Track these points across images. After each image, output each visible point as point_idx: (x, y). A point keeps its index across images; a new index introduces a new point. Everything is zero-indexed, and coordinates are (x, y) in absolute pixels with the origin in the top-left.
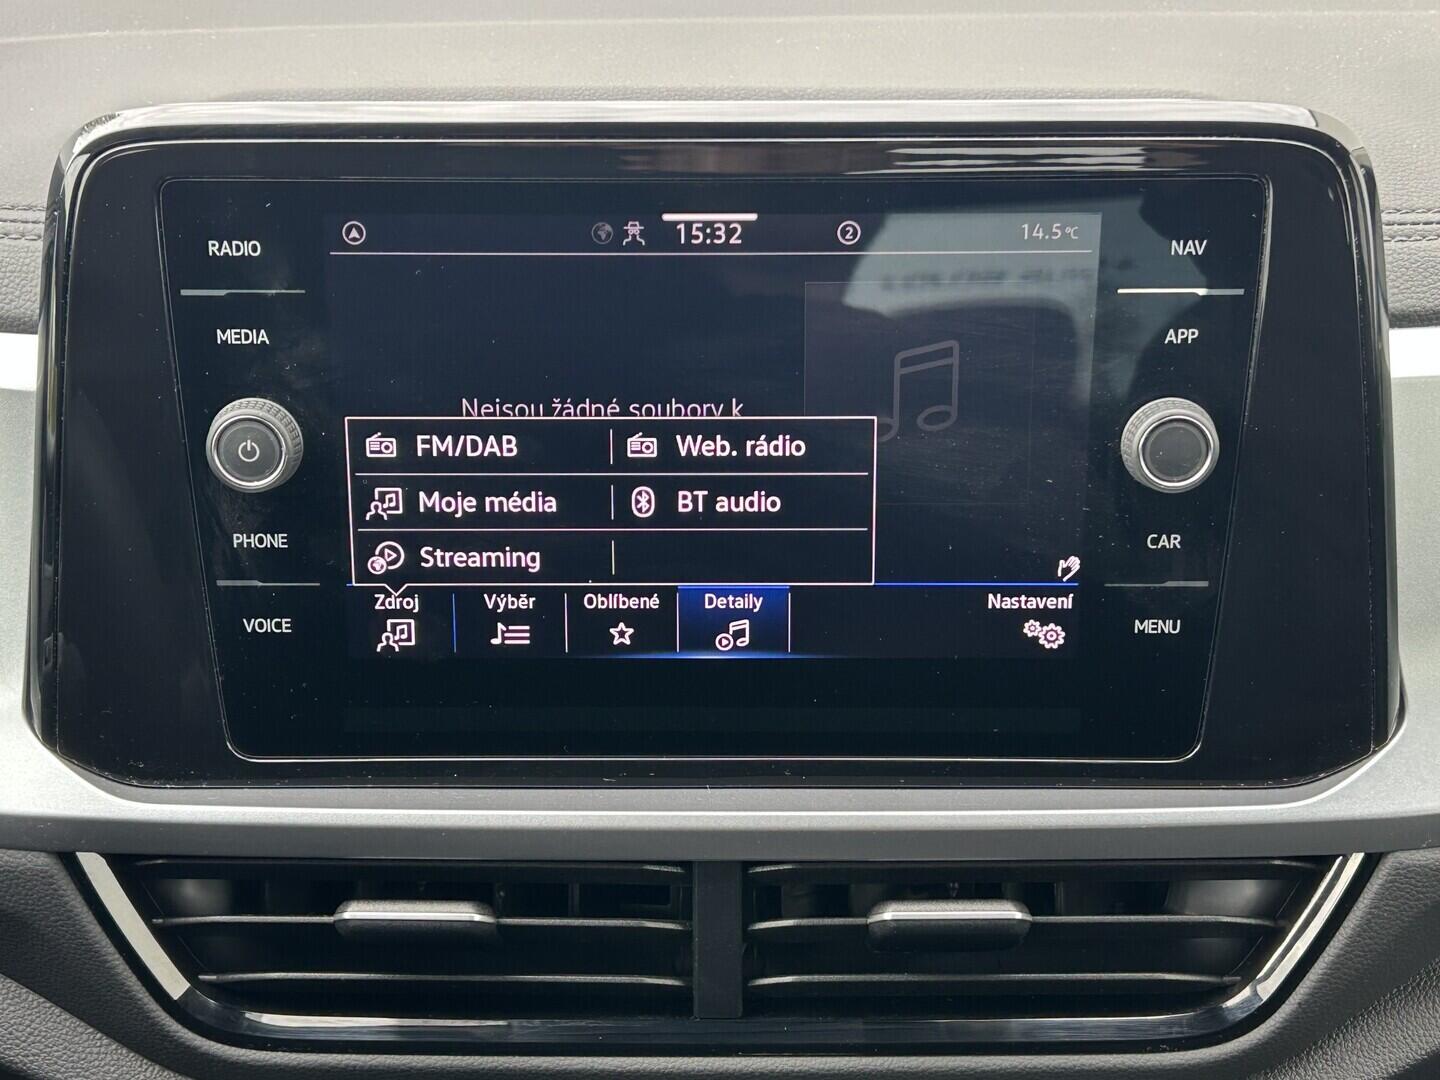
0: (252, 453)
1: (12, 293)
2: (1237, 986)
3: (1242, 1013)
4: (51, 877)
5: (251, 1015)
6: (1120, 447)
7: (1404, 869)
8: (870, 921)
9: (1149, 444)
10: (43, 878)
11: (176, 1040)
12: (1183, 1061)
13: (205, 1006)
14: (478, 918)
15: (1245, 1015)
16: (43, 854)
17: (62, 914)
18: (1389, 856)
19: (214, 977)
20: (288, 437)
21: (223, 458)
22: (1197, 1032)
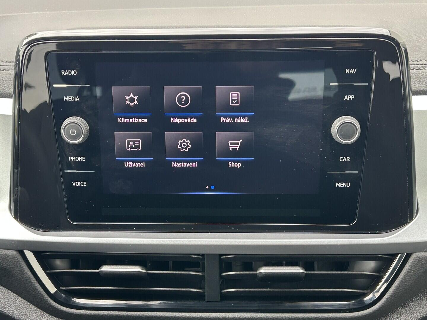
0: (74, 133)
1: (6, 86)
2: (369, 293)
3: (370, 301)
4: (16, 257)
5: (74, 299)
6: (331, 131)
7: (418, 258)
8: (257, 272)
9: (339, 130)
10: (14, 258)
11: (53, 306)
12: (352, 316)
13: (61, 296)
14: (141, 270)
15: (371, 302)
16: (14, 251)
17: (20, 269)
18: (414, 254)
19: (65, 288)
20: (84, 128)
21: (65, 134)
22: (356, 307)
